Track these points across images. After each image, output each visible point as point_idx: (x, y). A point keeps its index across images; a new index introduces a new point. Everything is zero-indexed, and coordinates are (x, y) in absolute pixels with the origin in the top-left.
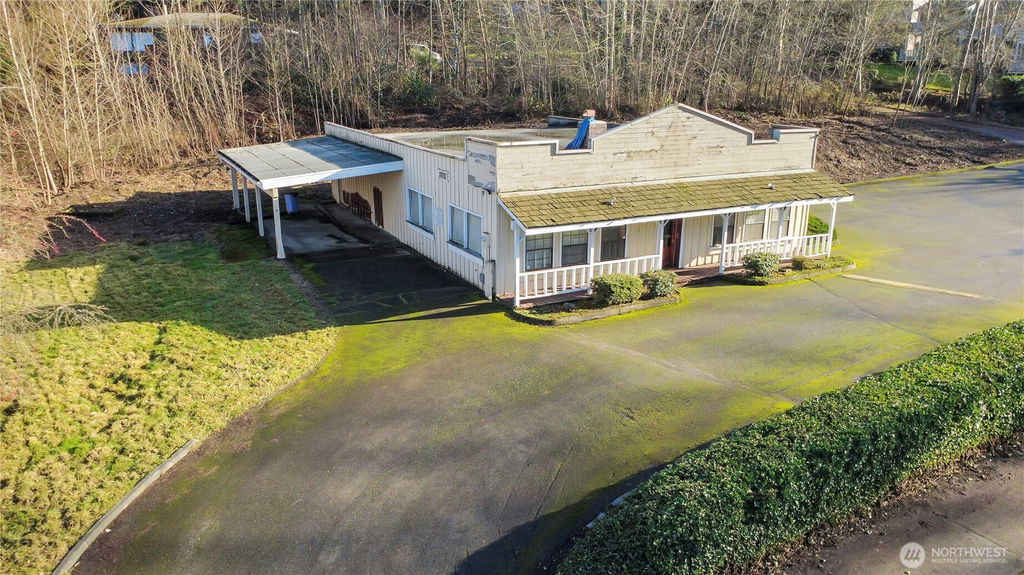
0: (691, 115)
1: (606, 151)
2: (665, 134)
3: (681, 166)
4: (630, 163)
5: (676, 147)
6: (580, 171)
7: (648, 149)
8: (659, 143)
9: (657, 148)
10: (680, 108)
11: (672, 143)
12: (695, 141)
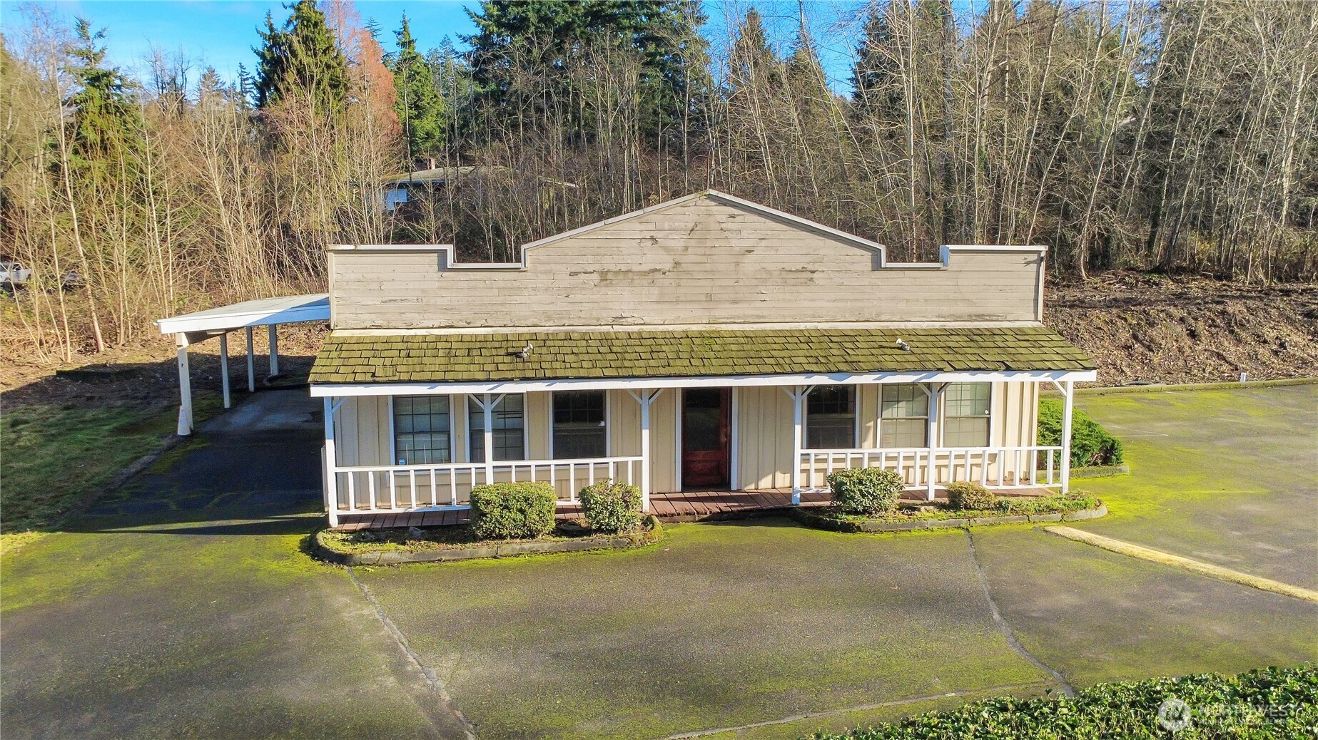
0: (736, 211)
1: (555, 267)
2: (682, 243)
3: (719, 301)
4: (604, 290)
5: (708, 267)
6: (500, 299)
7: (645, 267)
8: (670, 259)
9: (668, 266)
10: (710, 197)
11: (699, 259)
12: (749, 259)
